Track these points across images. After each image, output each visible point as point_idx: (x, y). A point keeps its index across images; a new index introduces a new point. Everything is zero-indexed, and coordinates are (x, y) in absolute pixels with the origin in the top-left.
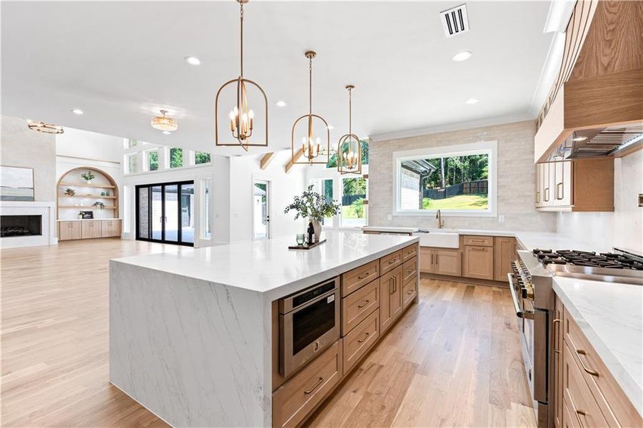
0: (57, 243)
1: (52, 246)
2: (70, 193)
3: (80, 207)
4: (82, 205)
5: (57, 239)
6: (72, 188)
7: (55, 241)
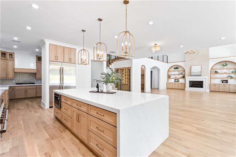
0: (209, 91)
1: (207, 92)
2: (216, 72)
3: (221, 78)
4: (221, 77)
5: (209, 90)
6: (217, 70)
7: (208, 91)
